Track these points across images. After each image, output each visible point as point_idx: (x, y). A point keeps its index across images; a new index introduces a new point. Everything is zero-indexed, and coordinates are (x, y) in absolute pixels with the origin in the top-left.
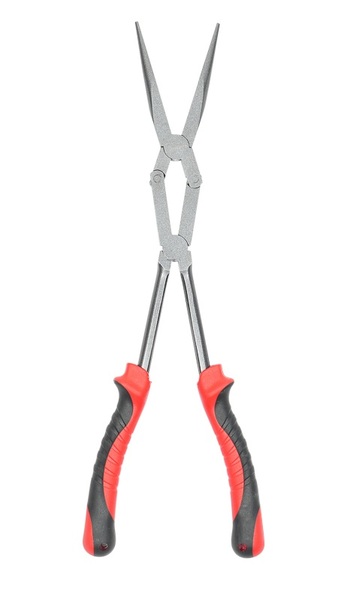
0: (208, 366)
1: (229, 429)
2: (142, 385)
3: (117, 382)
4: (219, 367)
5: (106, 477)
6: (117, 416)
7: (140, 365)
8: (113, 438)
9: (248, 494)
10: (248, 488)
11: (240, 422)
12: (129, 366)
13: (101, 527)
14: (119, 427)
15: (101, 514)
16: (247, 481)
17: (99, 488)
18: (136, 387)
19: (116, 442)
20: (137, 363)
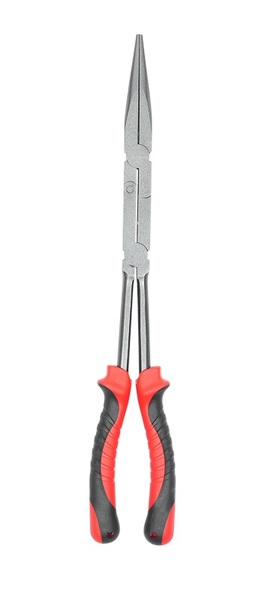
0: (148, 367)
1: (158, 427)
2: (124, 384)
3: (101, 384)
4: (158, 369)
5: (104, 471)
6: (105, 415)
7: (119, 366)
8: (104, 435)
9: (166, 489)
10: (167, 483)
11: (170, 421)
12: (110, 368)
13: (105, 518)
14: (108, 425)
15: (103, 505)
16: (167, 477)
17: (98, 482)
18: (119, 387)
19: (108, 439)
20: (115, 363)
